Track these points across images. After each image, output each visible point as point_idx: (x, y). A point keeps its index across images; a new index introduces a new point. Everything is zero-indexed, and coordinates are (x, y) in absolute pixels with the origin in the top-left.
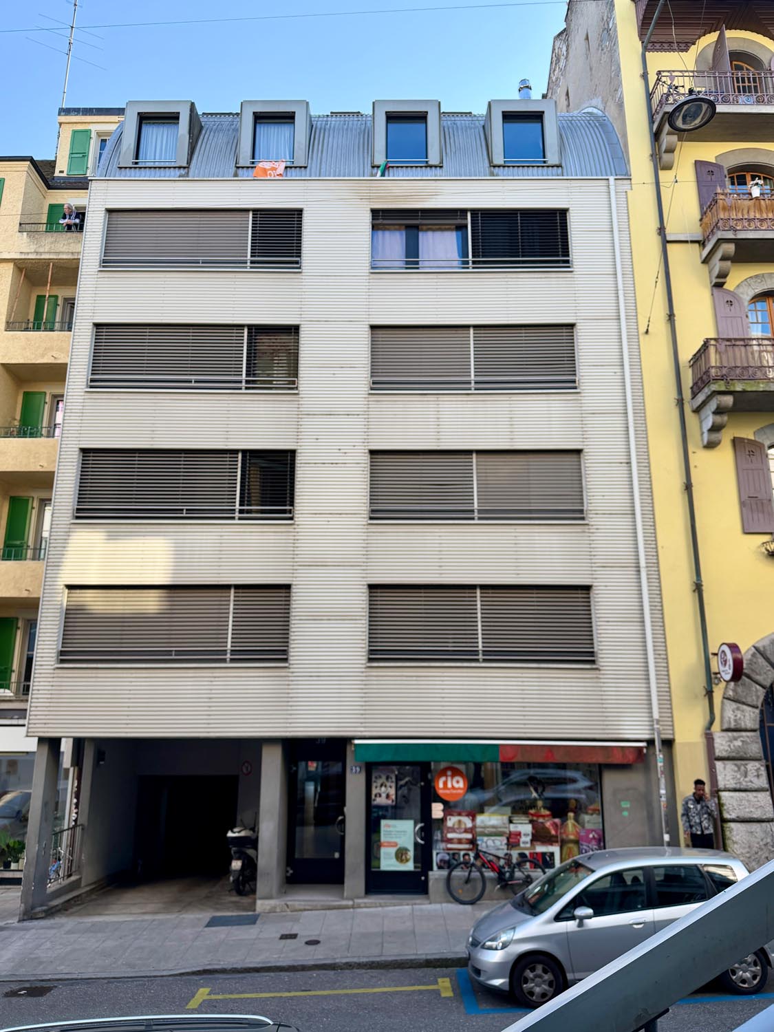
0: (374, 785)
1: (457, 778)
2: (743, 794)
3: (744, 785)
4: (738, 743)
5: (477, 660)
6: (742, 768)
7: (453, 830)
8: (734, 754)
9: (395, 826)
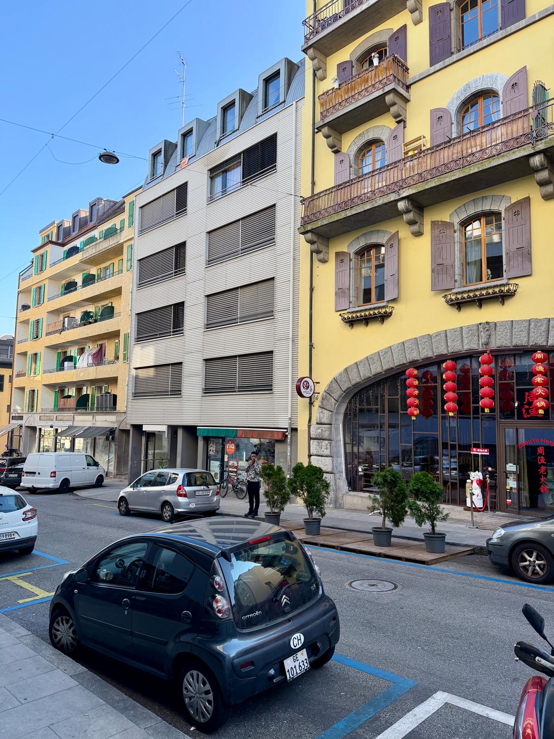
0: (209, 446)
1: (232, 444)
2: (320, 458)
3: (320, 453)
4: (320, 431)
5: (235, 391)
6: (320, 444)
7: (231, 467)
8: (318, 436)
9: (214, 464)
